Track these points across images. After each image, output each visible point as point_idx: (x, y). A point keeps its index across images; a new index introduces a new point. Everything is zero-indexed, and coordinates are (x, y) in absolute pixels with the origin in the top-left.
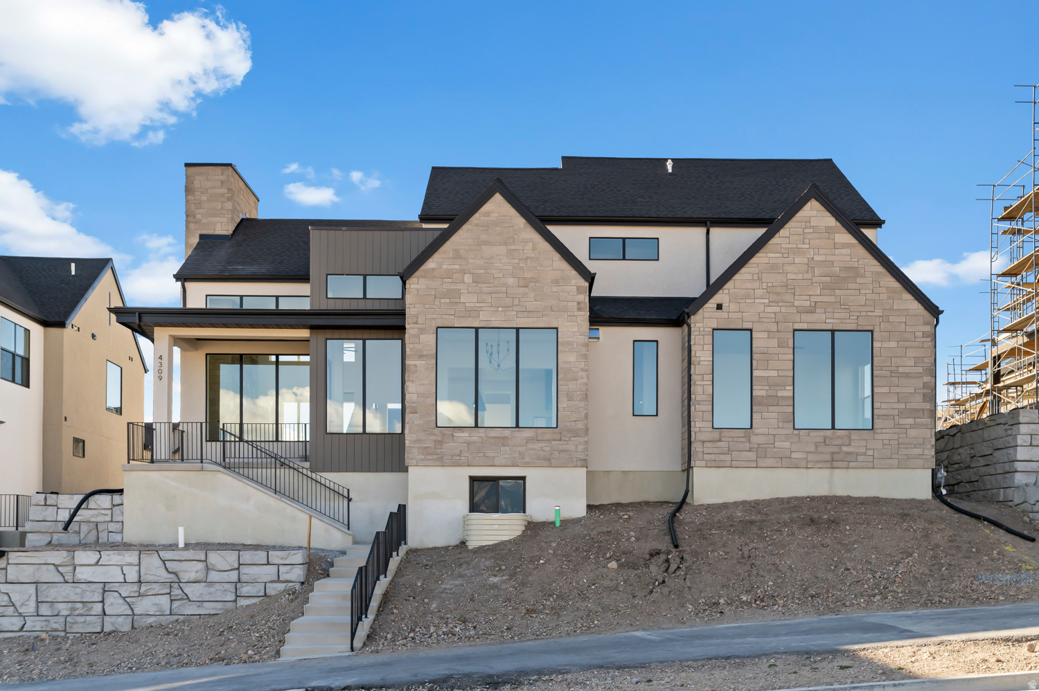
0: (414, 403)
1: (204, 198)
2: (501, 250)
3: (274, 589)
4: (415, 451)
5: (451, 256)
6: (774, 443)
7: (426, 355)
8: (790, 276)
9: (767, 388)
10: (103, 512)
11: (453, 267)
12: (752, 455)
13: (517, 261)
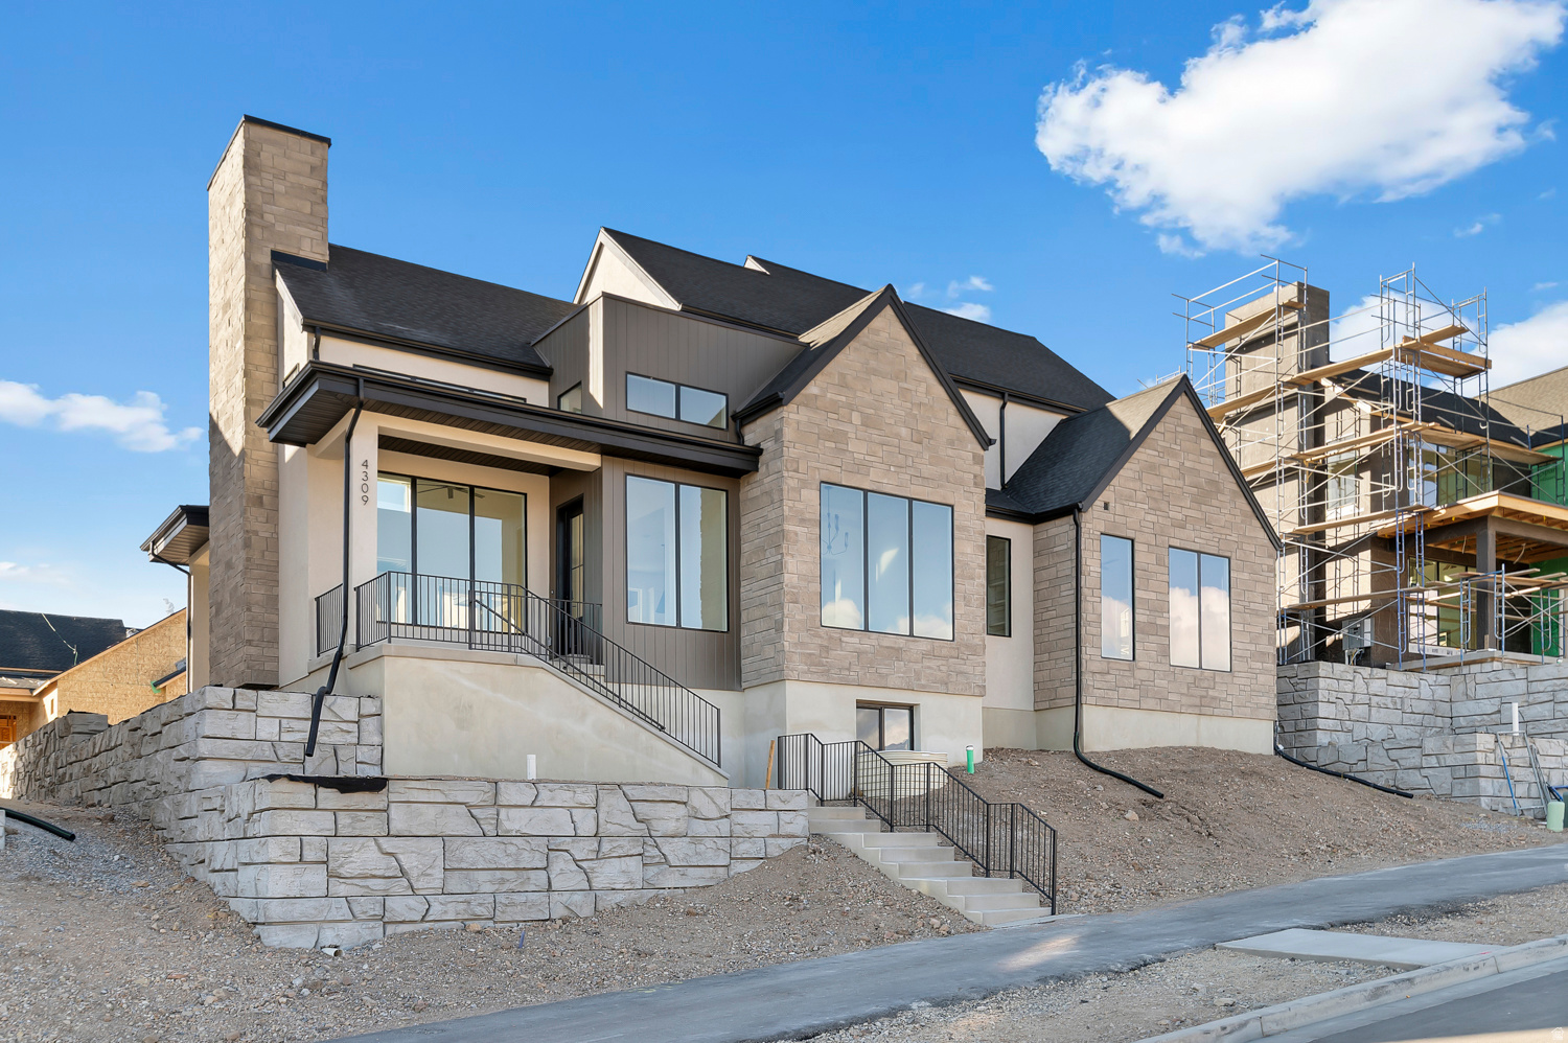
0: (794, 587)
1: (280, 187)
2: (891, 386)
3: (776, 847)
4: (796, 658)
5: (837, 382)
6: (1153, 681)
7: (809, 520)
8: (1166, 481)
9: (1148, 613)
10: (344, 726)
11: (840, 398)
12: (1135, 694)
13: (909, 405)
